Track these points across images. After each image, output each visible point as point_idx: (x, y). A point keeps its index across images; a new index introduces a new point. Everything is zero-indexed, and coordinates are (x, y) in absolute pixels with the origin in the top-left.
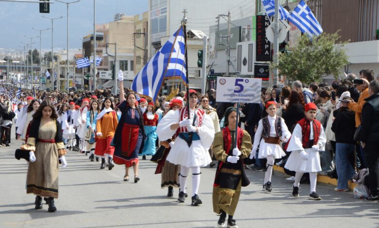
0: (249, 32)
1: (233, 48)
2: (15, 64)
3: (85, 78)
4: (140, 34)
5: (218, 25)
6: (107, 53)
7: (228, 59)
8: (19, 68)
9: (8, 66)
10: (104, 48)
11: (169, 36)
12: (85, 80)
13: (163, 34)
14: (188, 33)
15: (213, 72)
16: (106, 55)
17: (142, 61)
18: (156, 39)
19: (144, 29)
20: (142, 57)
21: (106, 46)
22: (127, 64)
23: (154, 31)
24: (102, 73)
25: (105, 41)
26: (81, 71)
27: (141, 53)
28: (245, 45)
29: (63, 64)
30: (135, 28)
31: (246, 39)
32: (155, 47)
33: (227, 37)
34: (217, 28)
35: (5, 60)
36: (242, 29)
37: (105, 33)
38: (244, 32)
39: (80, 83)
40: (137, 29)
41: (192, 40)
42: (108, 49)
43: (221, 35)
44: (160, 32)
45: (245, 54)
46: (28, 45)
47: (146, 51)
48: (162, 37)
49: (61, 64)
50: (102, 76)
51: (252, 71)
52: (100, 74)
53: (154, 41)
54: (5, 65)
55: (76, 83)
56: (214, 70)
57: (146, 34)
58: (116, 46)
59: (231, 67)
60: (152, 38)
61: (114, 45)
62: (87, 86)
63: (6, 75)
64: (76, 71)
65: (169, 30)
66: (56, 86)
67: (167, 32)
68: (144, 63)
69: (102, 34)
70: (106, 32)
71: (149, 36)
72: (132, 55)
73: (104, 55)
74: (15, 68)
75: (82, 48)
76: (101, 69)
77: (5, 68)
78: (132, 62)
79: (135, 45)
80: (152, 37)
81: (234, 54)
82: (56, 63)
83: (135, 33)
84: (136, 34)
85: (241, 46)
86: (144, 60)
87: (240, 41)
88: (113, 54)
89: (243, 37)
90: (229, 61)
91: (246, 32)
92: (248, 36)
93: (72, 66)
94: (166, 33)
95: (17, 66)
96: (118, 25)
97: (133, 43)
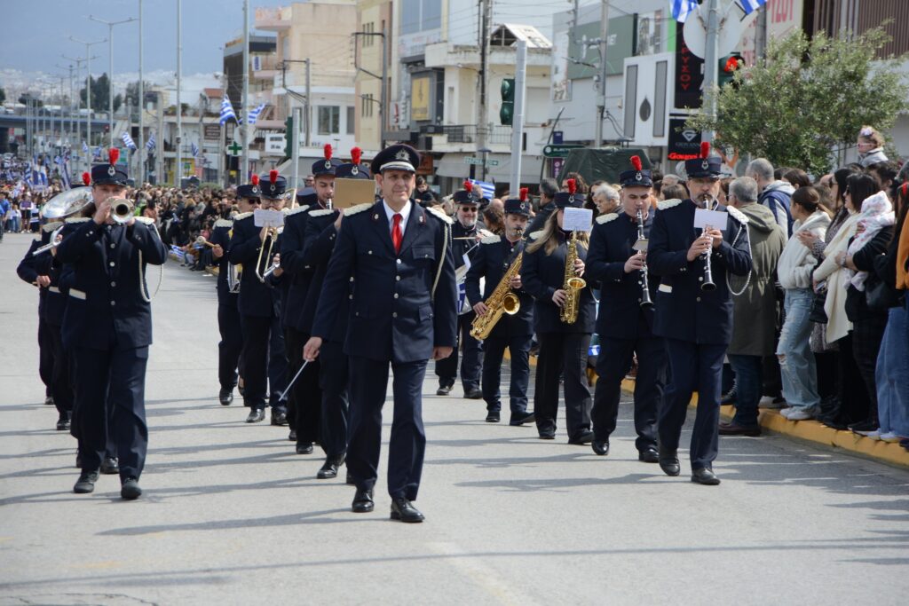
0: (658, 28)
1: (614, 72)
2: (48, 113)
3: (230, 152)
4: (373, 34)
5: (575, 11)
6: (284, 86)
7: (601, 104)
8: (57, 124)
9: (29, 117)
10: (278, 72)
11: (445, 41)
12: (228, 157)
13: (431, 34)
14: (498, 33)
15: (561, 137)
16: (283, 91)
17: (376, 108)
18: (412, 48)
19: (384, 22)
20: (377, 97)
21: (283, 67)
22: (336, 117)
23: (408, 27)
24: (272, 139)
25: (282, 53)
26: (219, 134)
27: (373, 87)
28: (646, 65)
29: (174, 114)
30: (359, 17)
31: (651, 49)
32: (409, 70)
33: (599, 42)
34: (571, 17)
35: (22, 101)
36: (639, 21)
37: (280, 33)
38: (646, 28)
39: (214, 166)
40: (365, 21)
41: (508, 51)
42: (288, 75)
43: (584, 38)
44: (424, 30)
45: (646, 90)
46: (78, 62)
47: (385, 81)
48: (427, 45)
49: (166, 113)
50: (273, 147)
51: (663, 136)
52: (268, 143)
53: (409, 54)
54: (23, 117)
55: (206, 166)
56: (562, 133)
57: (387, 34)
58: (307, 69)
59: (607, 124)
60: (404, 45)
61: (304, 66)
62: (233, 173)
63: (25, 143)
64: (206, 134)
65: (448, 23)
66: (153, 174)
67: (444, 27)
68: (381, 112)
69: (274, 34)
70: (285, 31)
71: (395, 39)
72: (352, 91)
73: (278, 90)
74: (48, 123)
75: (220, 73)
76: (270, 129)
77: (22, 123)
78: (350, 111)
79: (356, 66)
80: (402, 43)
81: (617, 87)
82: (154, 112)
83: (357, 34)
84: (361, 36)
85: (637, 66)
86: (381, 106)
87: (634, 53)
88: (301, 89)
89: (644, 42)
90: (602, 109)
91: (652, 30)
92: (656, 38)
93: (196, 120)
94: (440, 33)
95: (53, 119)
96: (314, 11)
97: (353, 60)
